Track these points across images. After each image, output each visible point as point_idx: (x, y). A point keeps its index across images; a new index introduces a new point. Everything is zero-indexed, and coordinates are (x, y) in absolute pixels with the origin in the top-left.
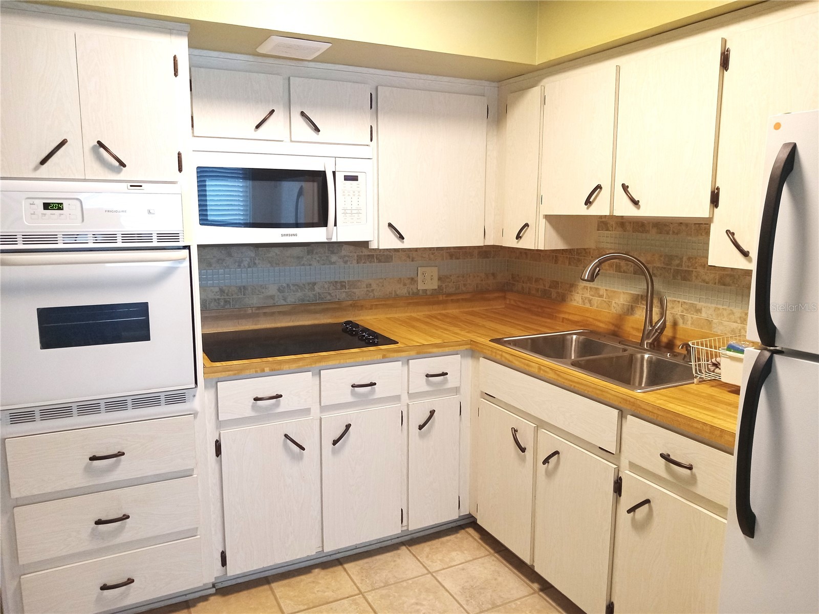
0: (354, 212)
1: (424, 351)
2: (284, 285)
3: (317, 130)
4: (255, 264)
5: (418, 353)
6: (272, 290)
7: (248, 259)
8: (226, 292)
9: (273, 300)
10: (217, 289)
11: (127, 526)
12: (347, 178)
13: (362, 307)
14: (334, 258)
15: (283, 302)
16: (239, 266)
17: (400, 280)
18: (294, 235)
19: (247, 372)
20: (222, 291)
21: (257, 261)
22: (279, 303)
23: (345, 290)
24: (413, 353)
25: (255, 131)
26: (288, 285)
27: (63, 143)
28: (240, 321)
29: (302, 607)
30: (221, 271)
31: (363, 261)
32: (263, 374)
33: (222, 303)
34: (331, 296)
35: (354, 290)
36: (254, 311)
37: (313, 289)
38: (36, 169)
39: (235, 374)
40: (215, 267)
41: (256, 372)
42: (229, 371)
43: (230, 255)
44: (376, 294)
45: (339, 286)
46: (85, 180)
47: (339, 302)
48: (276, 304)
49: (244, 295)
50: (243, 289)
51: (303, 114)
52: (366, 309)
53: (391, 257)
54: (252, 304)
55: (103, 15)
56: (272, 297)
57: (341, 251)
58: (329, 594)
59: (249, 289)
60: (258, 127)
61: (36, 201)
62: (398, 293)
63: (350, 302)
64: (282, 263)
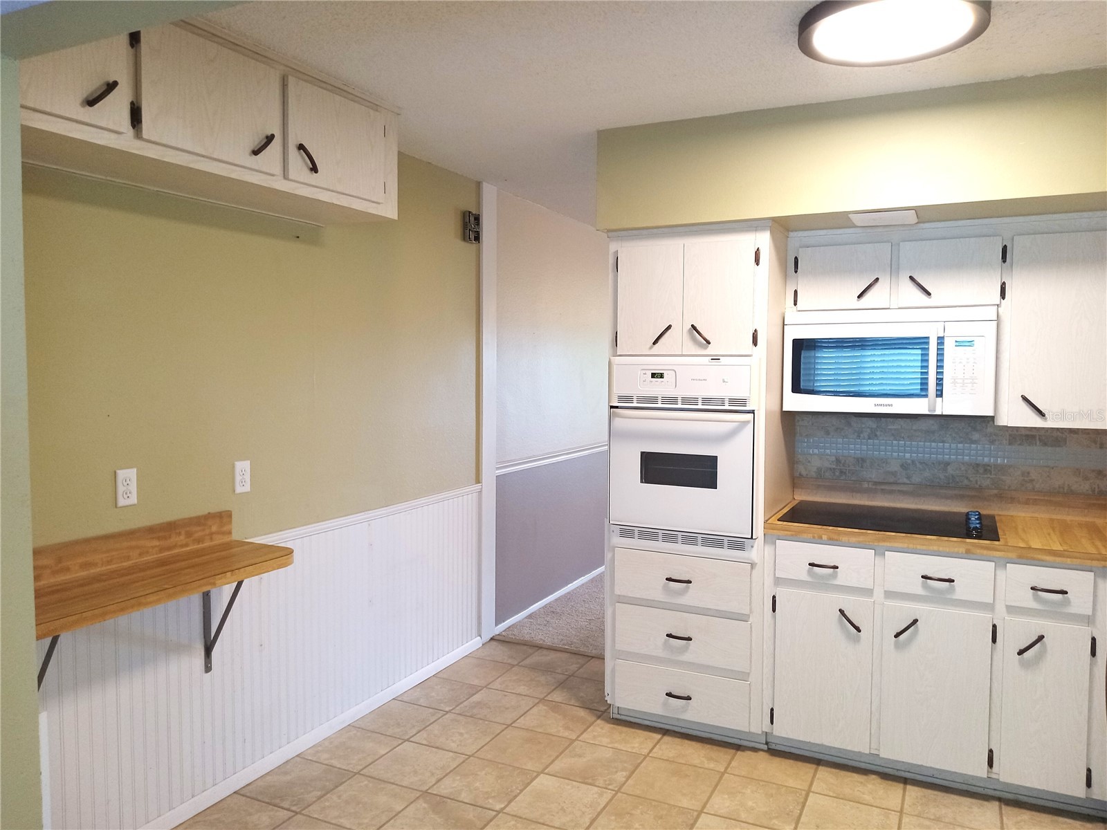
0: (966, 381)
1: (1028, 555)
2: (909, 461)
3: (929, 294)
4: (876, 435)
5: (1020, 557)
6: (895, 466)
7: (869, 430)
8: (843, 462)
9: (895, 477)
10: (833, 458)
11: (690, 648)
12: (959, 344)
13: (1012, 500)
14: (976, 436)
15: (905, 480)
16: (859, 437)
17: (1077, 472)
18: (889, 405)
19: (805, 536)
20: (838, 461)
21: (878, 433)
22: (900, 481)
23: (989, 476)
24: (1013, 555)
25: (858, 301)
26: (913, 462)
27: (669, 327)
28: (854, 494)
29: (831, 794)
30: (840, 440)
31: (1019, 443)
32: (819, 541)
33: (837, 474)
34: (969, 480)
35: (1003, 477)
36: (870, 486)
37: (945, 470)
38: (651, 348)
39: (792, 535)
40: (833, 436)
41: (814, 537)
42: (787, 531)
43: (849, 425)
44: (1037, 486)
45: (981, 471)
46: (682, 355)
47: (981, 489)
48: (898, 482)
49: (862, 467)
50: (861, 461)
51: (911, 278)
52: (1019, 502)
53: (1065, 440)
54: (870, 478)
55: (704, 227)
56: (894, 474)
57: (986, 428)
58: (867, 798)
59: (868, 461)
60: (860, 296)
61: (647, 372)
62: (1073, 488)
63: (995, 491)
64: (908, 437)
